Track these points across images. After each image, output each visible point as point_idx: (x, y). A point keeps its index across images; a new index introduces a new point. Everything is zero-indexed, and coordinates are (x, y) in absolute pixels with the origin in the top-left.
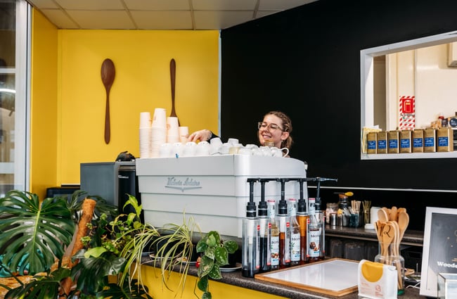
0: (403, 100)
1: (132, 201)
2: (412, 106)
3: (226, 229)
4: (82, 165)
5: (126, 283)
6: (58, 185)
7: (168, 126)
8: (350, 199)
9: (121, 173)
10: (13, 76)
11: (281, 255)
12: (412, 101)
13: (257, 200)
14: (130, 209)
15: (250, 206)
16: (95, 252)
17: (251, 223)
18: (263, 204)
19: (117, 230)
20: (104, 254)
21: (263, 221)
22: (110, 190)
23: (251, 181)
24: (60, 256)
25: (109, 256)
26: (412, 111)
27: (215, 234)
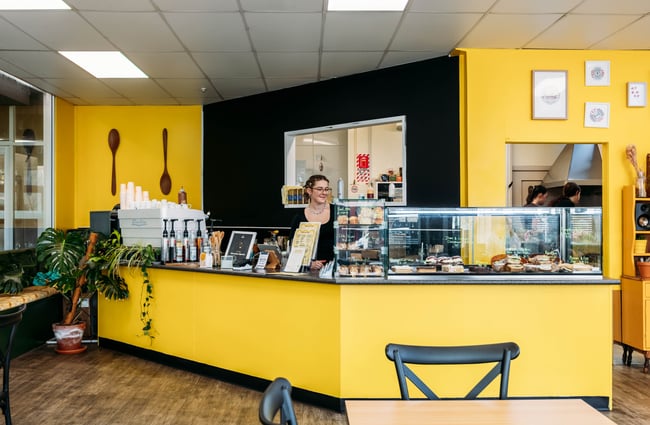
0: (360, 157)
1: (116, 232)
2: (367, 162)
3: (156, 244)
4: (92, 213)
5: (111, 275)
6: (76, 228)
7: (135, 191)
8: (278, 235)
9: (112, 217)
10: (41, 147)
11: (184, 256)
12: (367, 158)
13: (169, 230)
14: (114, 237)
15: (165, 232)
16: (95, 259)
17: (165, 240)
18: (173, 232)
19: (107, 248)
20: (99, 261)
21: (173, 239)
22: (106, 228)
23: (165, 221)
24: (77, 265)
25: (102, 262)
26: (367, 167)
27: (150, 246)
